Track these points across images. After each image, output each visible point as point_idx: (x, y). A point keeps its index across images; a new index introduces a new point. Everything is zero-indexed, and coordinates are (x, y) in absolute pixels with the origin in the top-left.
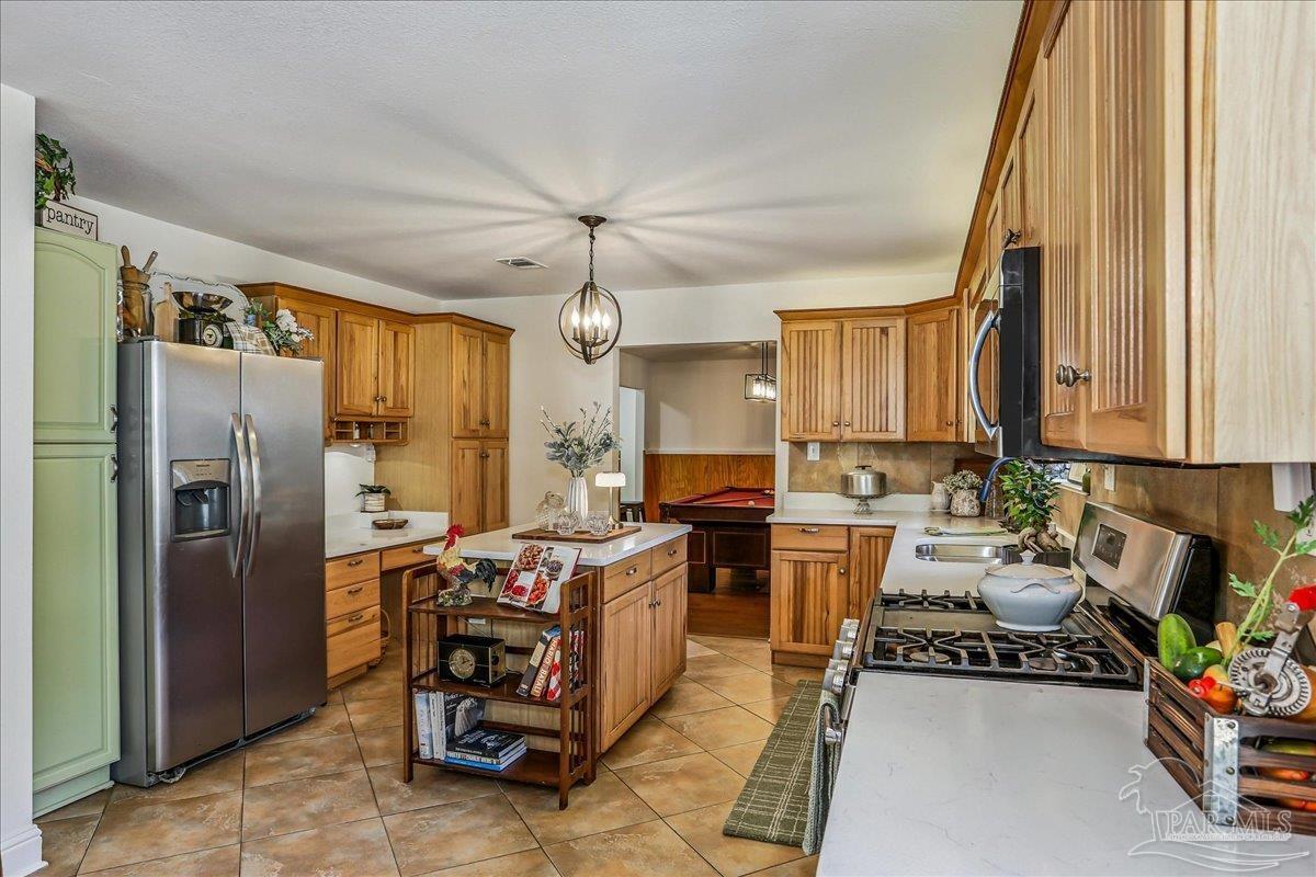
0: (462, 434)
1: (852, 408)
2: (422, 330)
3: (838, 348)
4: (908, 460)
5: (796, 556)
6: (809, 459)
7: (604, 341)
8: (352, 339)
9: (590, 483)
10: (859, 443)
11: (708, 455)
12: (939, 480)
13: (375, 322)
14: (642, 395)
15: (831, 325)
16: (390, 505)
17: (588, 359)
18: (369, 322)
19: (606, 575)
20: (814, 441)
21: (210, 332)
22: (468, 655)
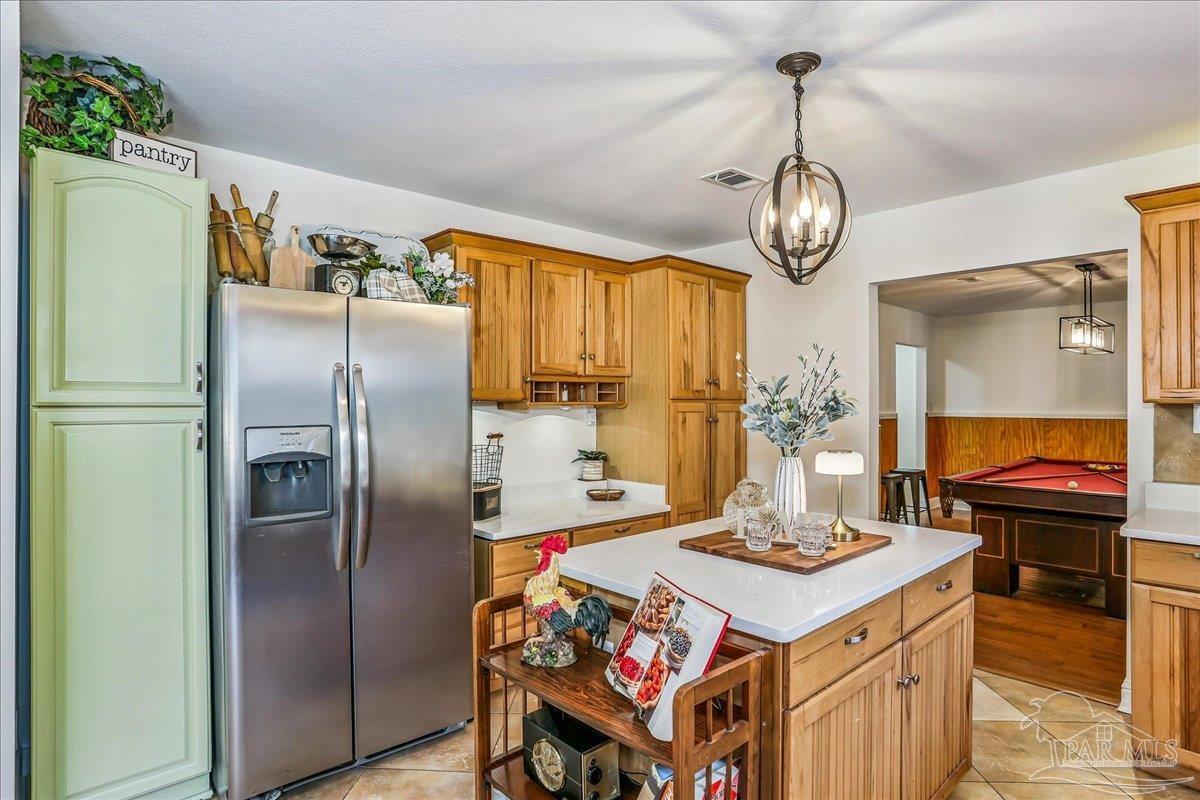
2: (640, 279)
5: (1188, 600)
6: (1195, 430)
7: (823, 247)
8: (551, 290)
9: (809, 467)
13: (581, 271)
14: (923, 353)
16: (609, 472)
17: (796, 278)
18: (572, 271)
21: (344, 280)
22: (556, 756)
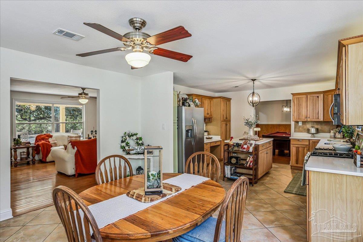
0: (223, 120)
1: (310, 114)
2: (215, 100)
3: (306, 101)
4: (324, 125)
5: (297, 146)
6: (299, 125)
8: (204, 102)
10: (312, 122)
11: (271, 124)
12: (332, 130)
13: (207, 99)
15: (305, 96)
16: (208, 134)
19: (260, 146)
20: (300, 121)
21: (187, 104)
22: (235, 159)
